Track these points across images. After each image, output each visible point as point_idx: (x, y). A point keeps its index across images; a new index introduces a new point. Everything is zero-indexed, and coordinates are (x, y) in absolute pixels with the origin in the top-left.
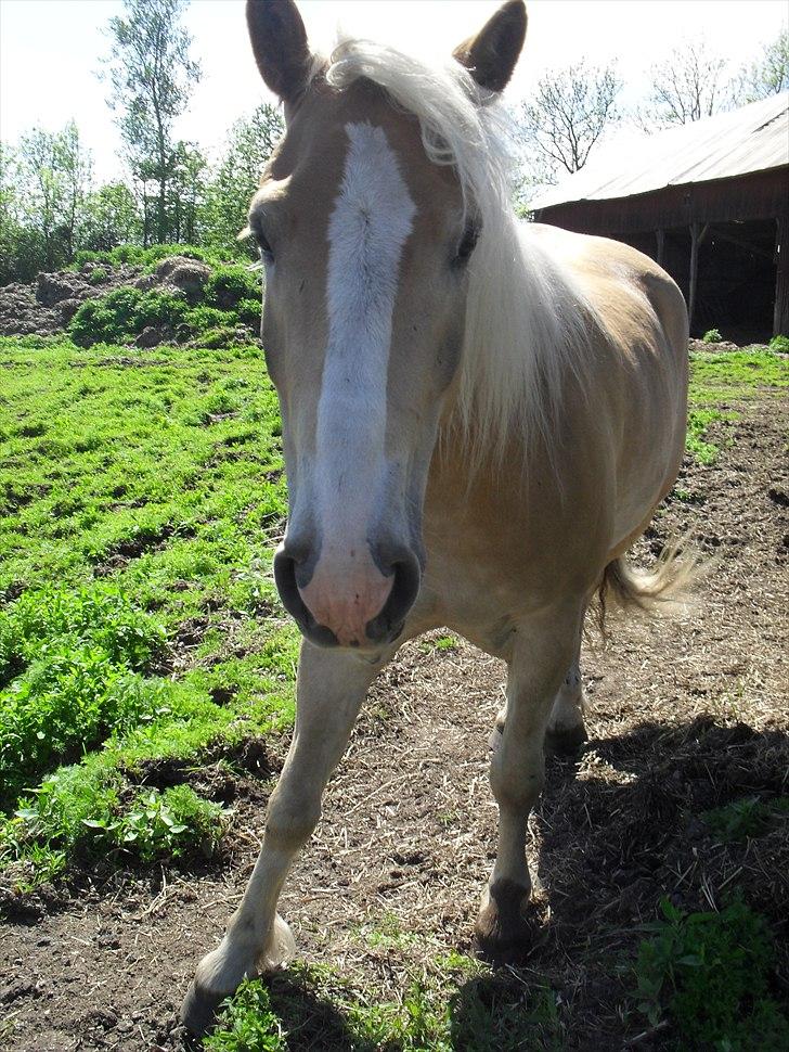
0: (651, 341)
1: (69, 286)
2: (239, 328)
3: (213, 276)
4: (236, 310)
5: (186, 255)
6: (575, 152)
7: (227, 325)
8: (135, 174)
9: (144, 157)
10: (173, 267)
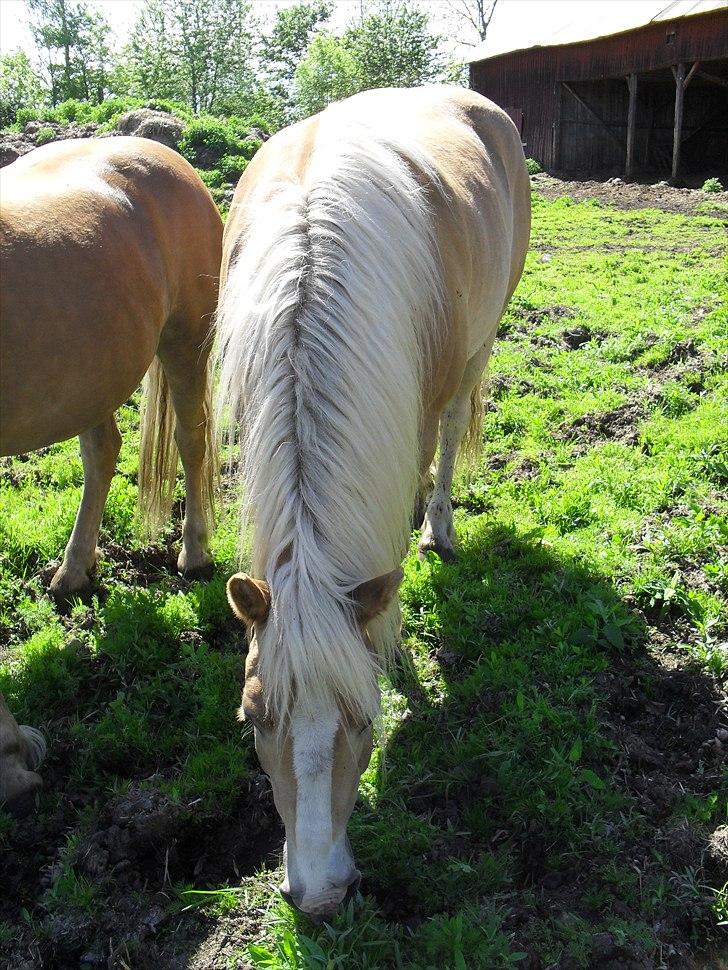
0: (480, 172)
1: (14, 149)
2: (227, 188)
3: (187, 130)
4: (220, 167)
5: (152, 107)
6: (481, 10)
7: (211, 186)
8: (38, 40)
9: (47, 22)
10: (138, 121)
